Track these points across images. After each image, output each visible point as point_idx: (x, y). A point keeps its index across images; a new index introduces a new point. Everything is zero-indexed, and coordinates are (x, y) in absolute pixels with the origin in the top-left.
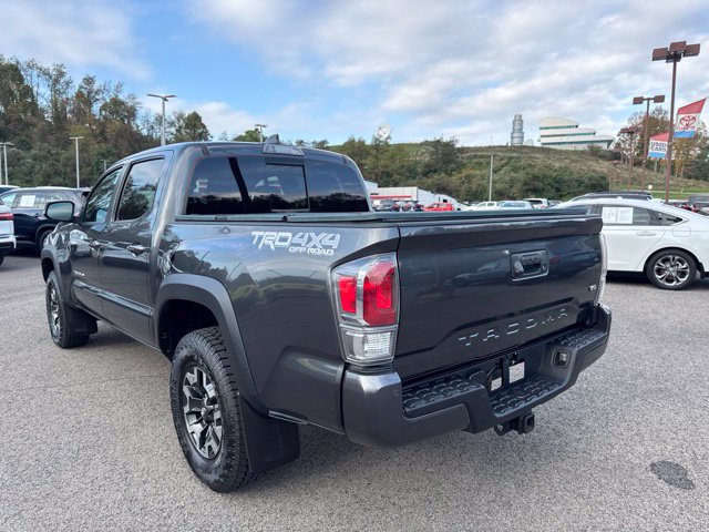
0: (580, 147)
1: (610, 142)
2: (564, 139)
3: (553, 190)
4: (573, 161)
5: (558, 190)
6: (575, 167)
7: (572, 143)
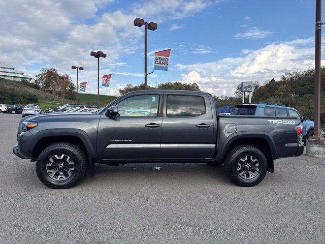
0: (17, 80)
1: (31, 79)
2: (8, 74)
3: (10, 100)
4: (16, 86)
5: (12, 100)
6: (18, 89)
7: (11, 77)
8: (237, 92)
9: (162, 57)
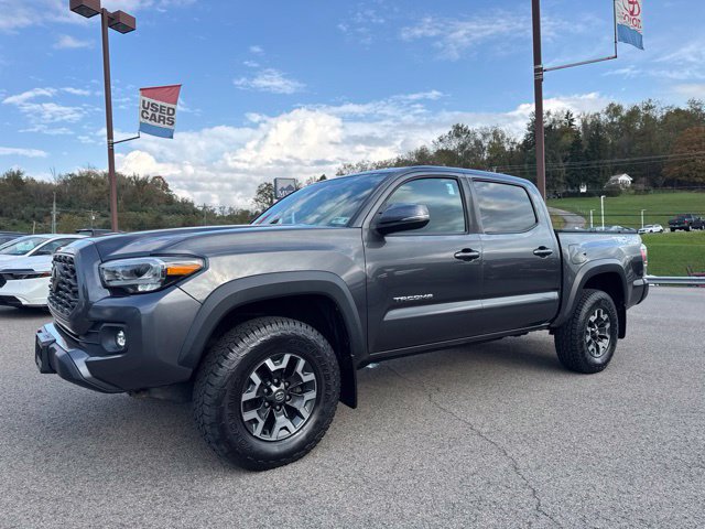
8: (257, 200)
9: (159, 103)
